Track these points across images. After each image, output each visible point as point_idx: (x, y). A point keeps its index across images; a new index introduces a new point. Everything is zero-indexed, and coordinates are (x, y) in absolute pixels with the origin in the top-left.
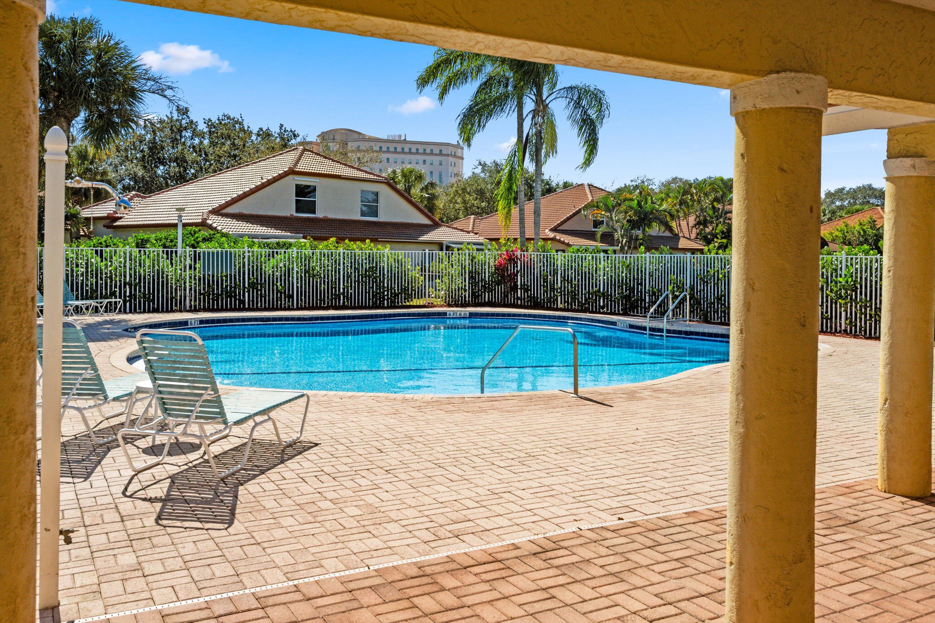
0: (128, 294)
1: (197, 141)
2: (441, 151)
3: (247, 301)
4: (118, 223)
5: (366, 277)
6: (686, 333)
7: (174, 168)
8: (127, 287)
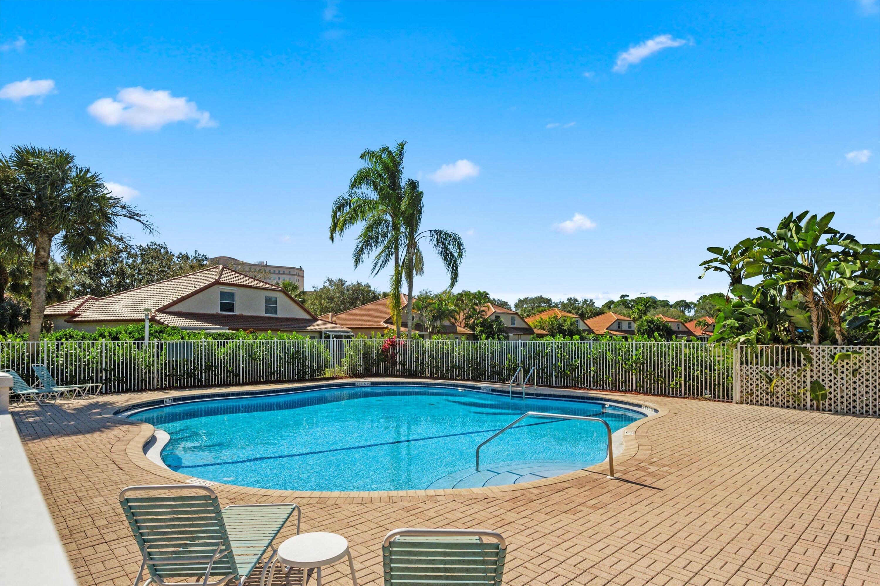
0: (104, 378)
1: (131, 261)
2: (290, 272)
3: (204, 379)
4: (77, 319)
5: (293, 359)
6: (537, 395)
7: (115, 279)
8: (103, 372)
